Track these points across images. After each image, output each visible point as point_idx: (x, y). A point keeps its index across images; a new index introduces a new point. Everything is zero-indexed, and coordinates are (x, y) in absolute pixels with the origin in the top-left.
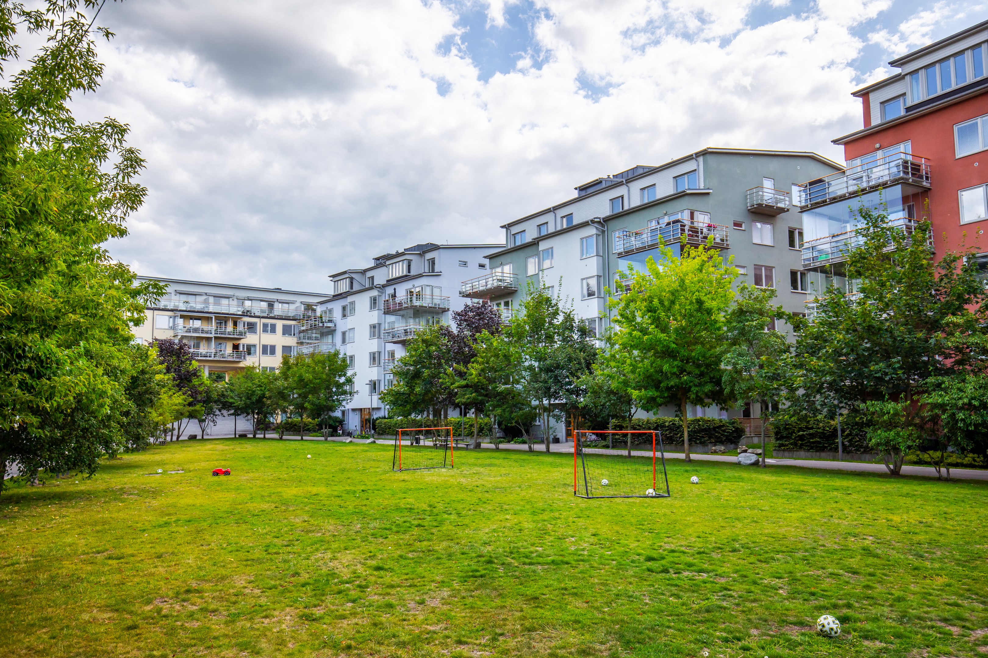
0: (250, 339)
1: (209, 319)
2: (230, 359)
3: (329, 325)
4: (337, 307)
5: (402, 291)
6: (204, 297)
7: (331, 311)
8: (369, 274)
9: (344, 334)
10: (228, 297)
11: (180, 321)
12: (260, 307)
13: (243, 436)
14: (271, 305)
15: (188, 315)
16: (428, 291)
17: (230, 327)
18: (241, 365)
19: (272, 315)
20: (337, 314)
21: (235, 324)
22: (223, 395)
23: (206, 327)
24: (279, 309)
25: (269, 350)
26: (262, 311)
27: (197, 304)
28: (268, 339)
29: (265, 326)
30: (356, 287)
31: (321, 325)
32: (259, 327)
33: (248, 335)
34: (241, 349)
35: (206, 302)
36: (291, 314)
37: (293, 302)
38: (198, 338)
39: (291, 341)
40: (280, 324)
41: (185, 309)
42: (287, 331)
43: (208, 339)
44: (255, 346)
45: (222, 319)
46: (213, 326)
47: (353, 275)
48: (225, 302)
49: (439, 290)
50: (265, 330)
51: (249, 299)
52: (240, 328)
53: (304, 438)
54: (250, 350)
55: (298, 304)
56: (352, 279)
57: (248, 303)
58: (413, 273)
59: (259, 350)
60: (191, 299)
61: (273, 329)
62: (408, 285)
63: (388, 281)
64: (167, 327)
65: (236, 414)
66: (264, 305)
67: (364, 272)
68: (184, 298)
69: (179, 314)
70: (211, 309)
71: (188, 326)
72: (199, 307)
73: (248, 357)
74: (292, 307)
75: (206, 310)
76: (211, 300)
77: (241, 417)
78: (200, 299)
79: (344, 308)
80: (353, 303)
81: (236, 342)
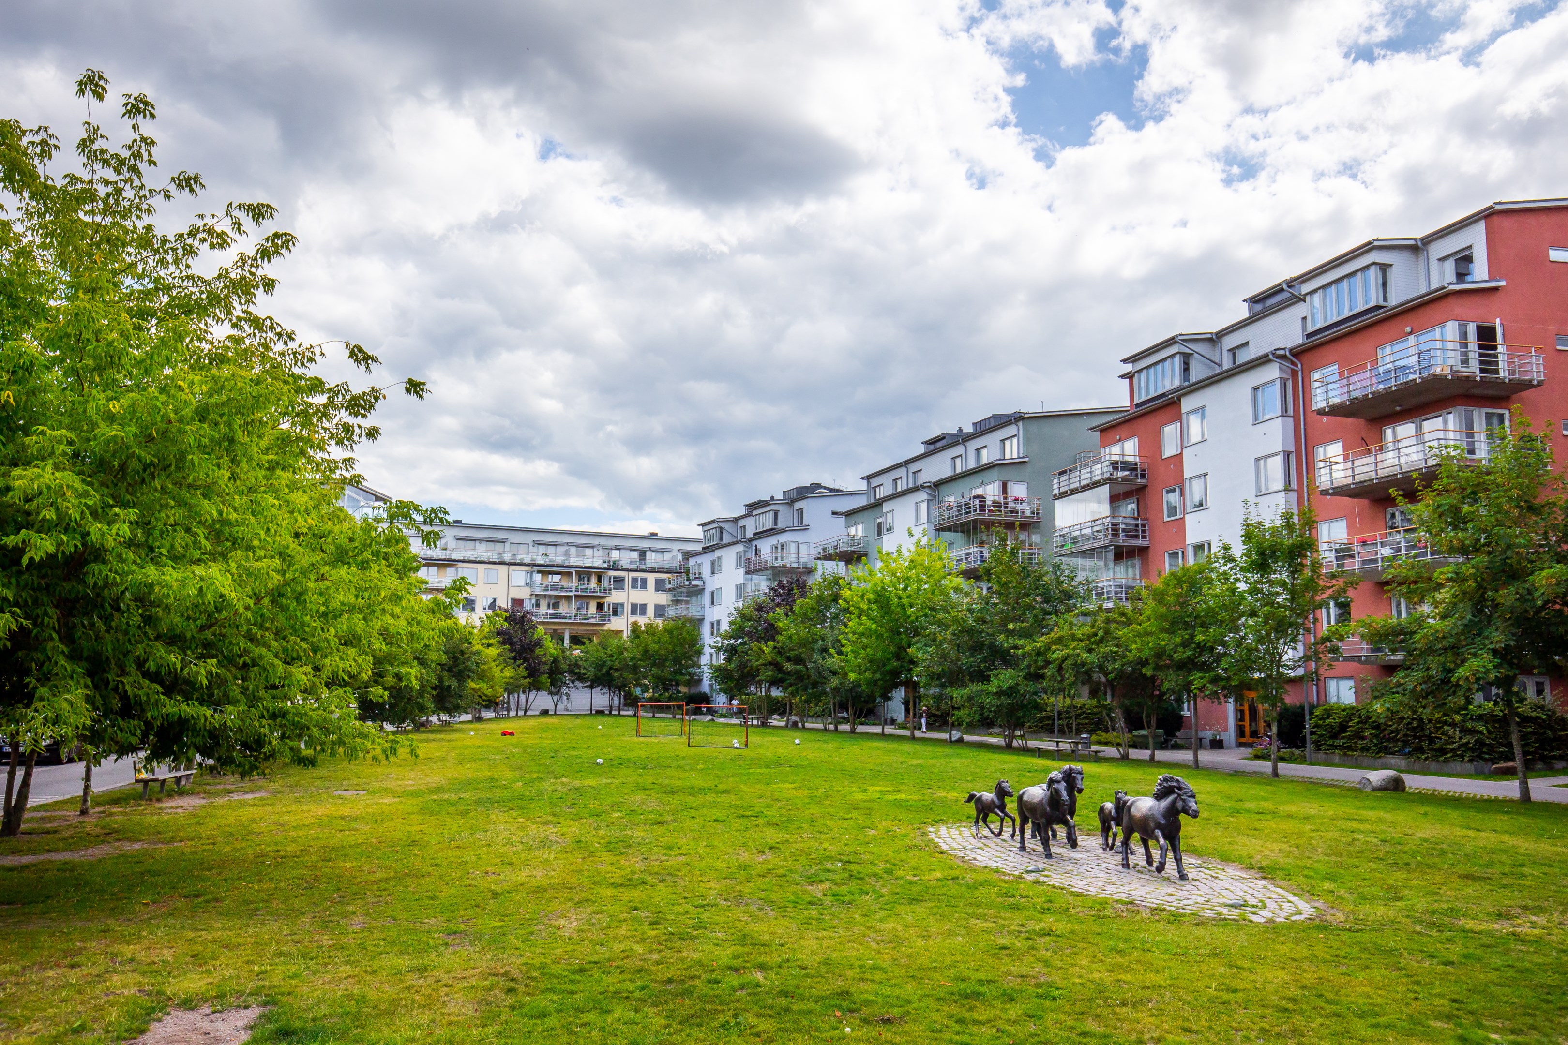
0: (616, 597)
1: (569, 574)
2: (593, 621)
3: (696, 583)
4: (705, 561)
5: (766, 547)
6: (566, 548)
7: (700, 565)
8: (741, 523)
9: (713, 593)
10: (592, 547)
11: (538, 577)
12: (628, 558)
13: (600, 712)
14: (642, 554)
15: (546, 570)
16: (793, 548)
17: (593, 584)
18: (606, 628)
19: (643, 567)
20: (706, 570)
21: (599, 580)
22: (577, 665)
23: (565, 583)
24: (652, 559)
25: (639, 609)
26: (632, 563)
27: (556, 556)
28: (637, 596)
29: (635, 580)
30: (727, 539)
31: (687, 583)
32: (628, 583)
33: (614, 592)
34: (606, 609)
35: (567, 554)
36: (666, 566)
37: (669, 551)
38: (556, 597)
39: (663, 598)
40: (651, 578)
41: (542, 562)
42: (660, 586)
43: (569, 598)
44: (622, 605)
45: (584, 574)
46: (574, 582)
47: (722, 525)
48: (589, 552)
49: (805, 546)
50: (634, 586)
51: (617, 548)
52: (606, 584)
53: (657, 715)
54: (616, 610)
55: (675, 553)
56: (721, 530)
57: (615, 554)
58: (780, 525)
59: (627, 609)
60: (551, 550)
61: (644, 584)
62: (773, 540)
63: (755, 534)
64: (523, 584)
65: (591, 687)
66: (635, 555)
67: (735, 520)
68: (542, 550)
69: (536, 568)
70: (573, 562)
71: (545, 583)
72: (559, 560)
73: (613, 619)
74: (668, 556)
75: (566, 563)
76: (573, 550)
77: (598, 689)
78: (561, 550)
79: (713, 563)
80: (719, 558)
81: (601, 601)
